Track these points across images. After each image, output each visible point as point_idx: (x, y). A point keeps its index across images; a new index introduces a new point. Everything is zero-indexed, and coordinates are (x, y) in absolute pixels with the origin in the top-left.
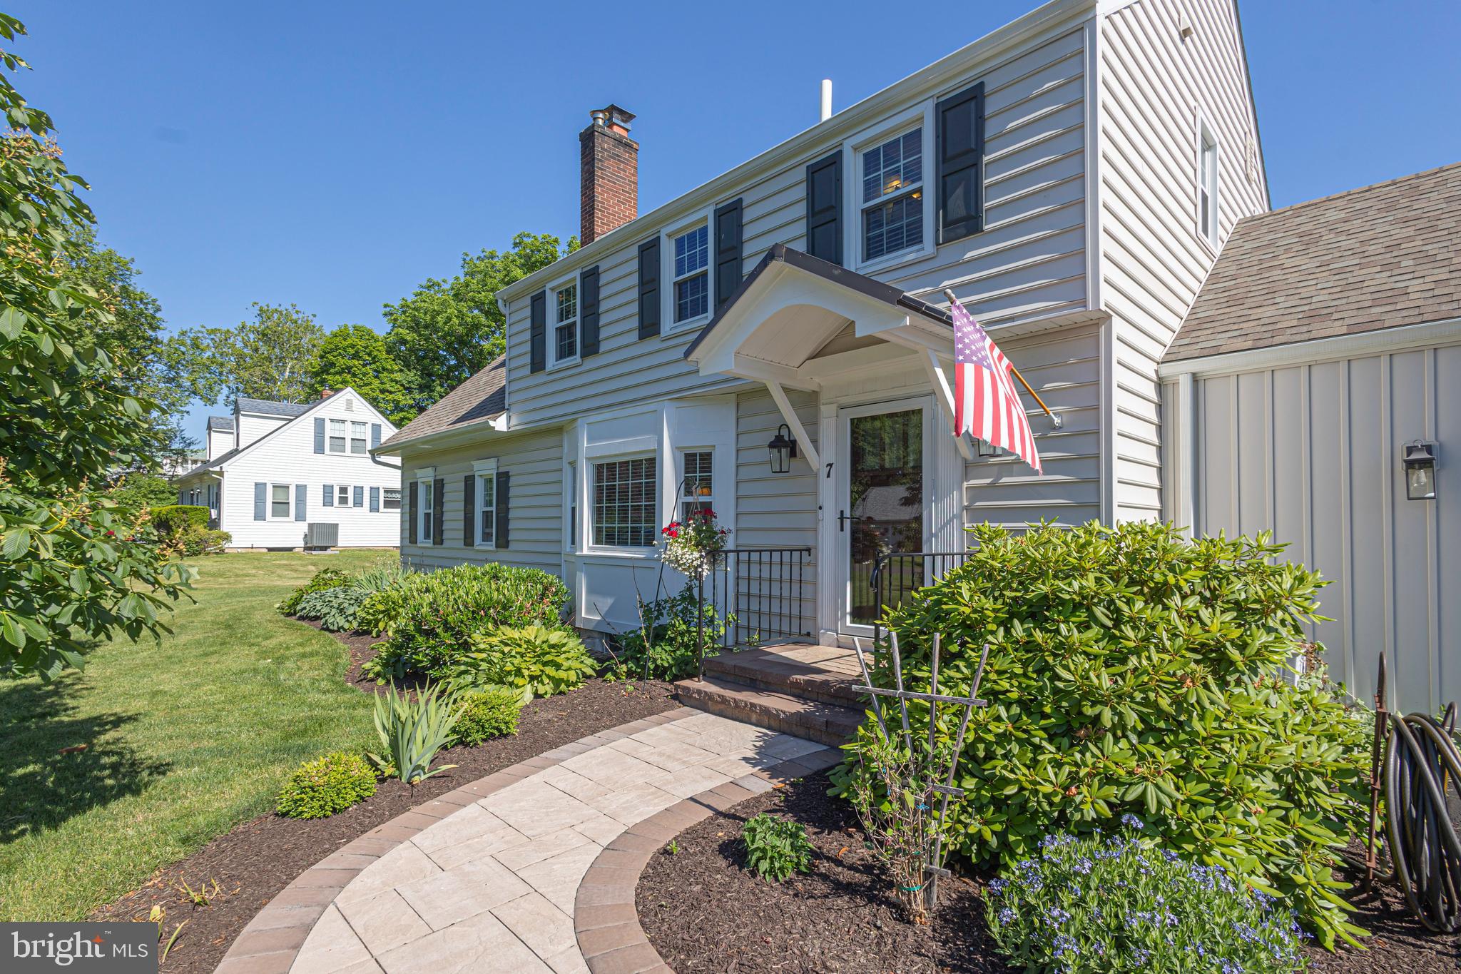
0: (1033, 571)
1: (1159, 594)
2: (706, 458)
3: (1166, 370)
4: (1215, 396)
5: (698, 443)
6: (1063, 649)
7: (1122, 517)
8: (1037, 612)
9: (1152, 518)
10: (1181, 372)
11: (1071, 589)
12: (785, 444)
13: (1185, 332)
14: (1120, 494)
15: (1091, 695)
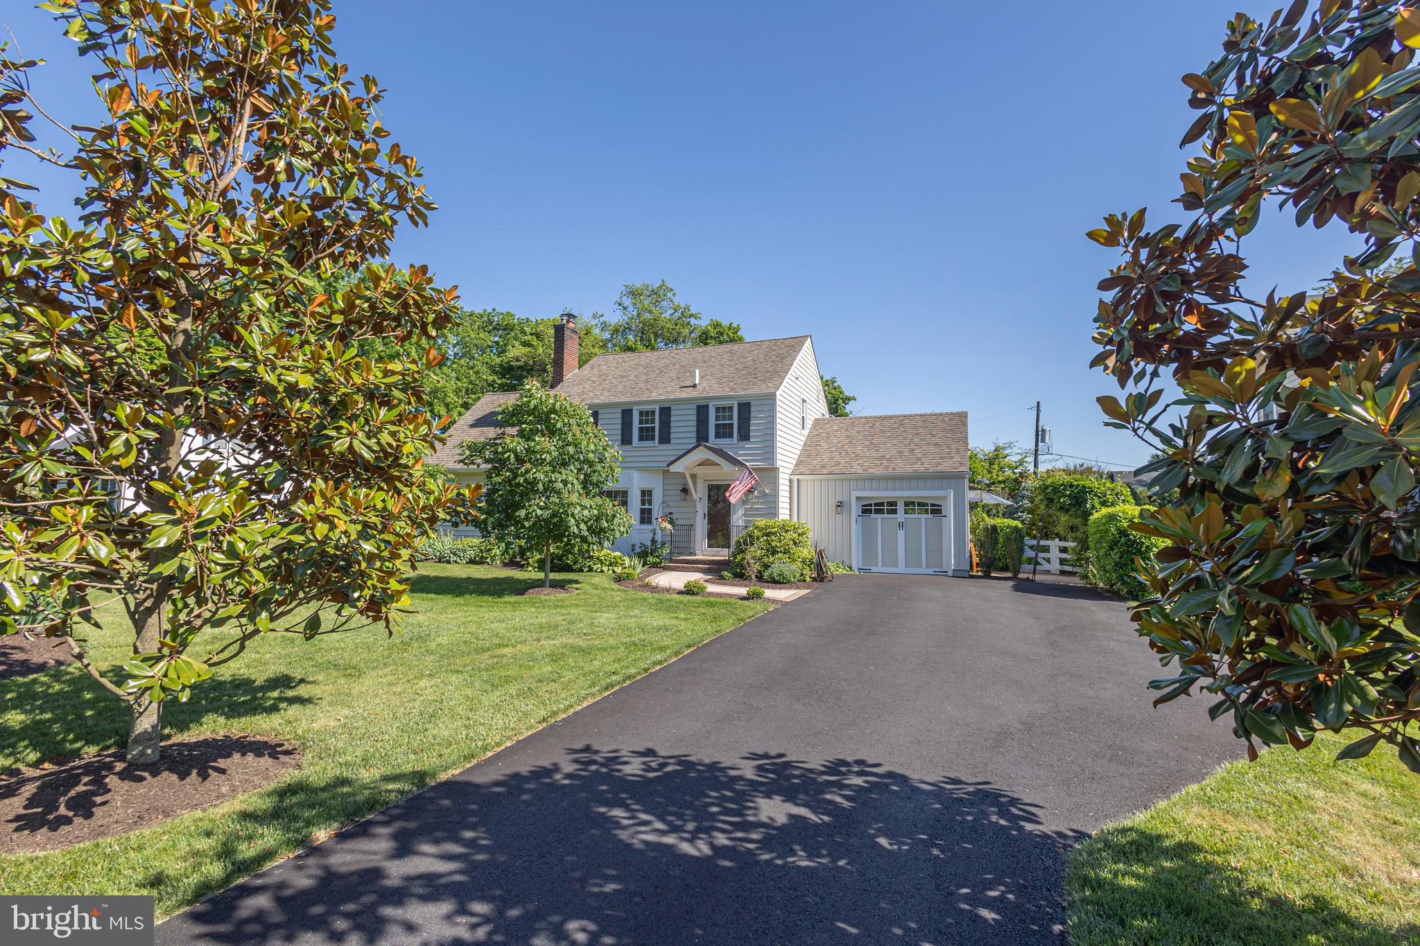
0: (767, 527)
1: (787, 531)
2: (650, 493)
3: (792, 477)
4: (803, 485)
5: (647, 487)
6: (773, 541)
7: (781, 517)
8: (768, 535)
9: (788, 517)
10: (795, 478)
11: (773, 530)
12: (685, 490)
13: (796, 466)
14: (781, 511)
15: (776, 546)
